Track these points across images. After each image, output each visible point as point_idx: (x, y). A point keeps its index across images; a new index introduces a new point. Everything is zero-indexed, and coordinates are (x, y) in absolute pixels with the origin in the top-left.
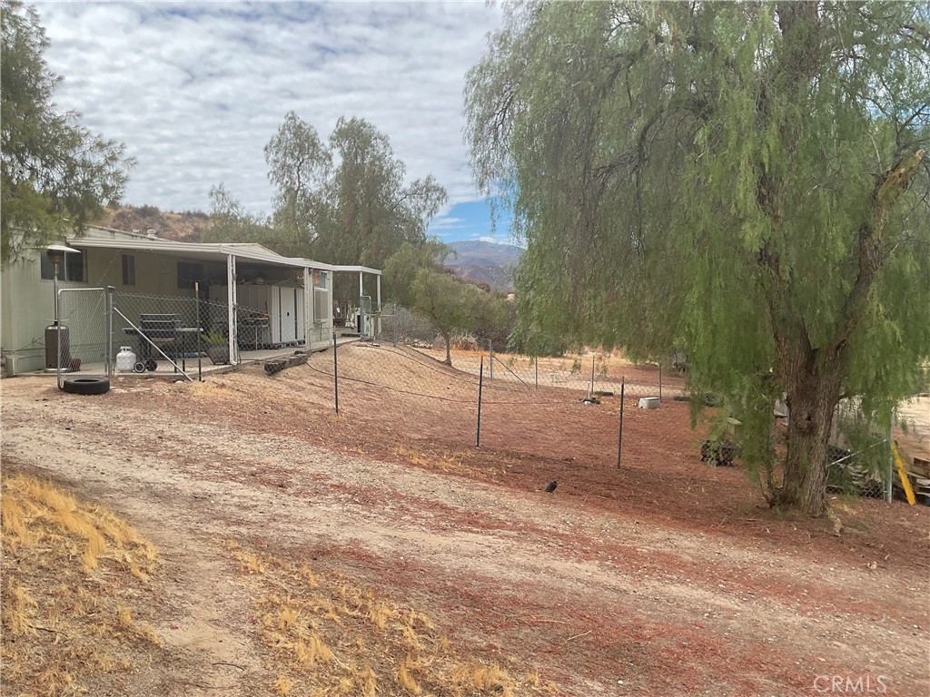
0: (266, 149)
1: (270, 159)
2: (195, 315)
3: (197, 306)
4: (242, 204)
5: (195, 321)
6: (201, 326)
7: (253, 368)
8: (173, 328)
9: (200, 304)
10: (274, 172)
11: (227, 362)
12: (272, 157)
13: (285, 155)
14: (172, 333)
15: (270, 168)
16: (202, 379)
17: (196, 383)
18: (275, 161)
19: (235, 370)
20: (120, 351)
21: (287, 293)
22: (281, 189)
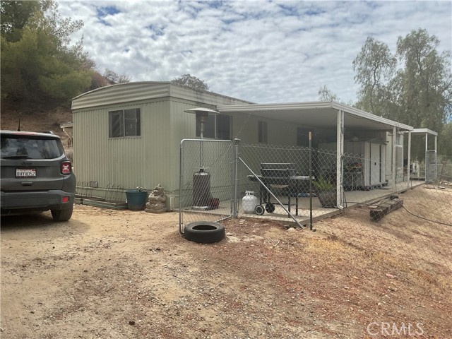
0: (354, 62)
1: (356, 68)
2: (308, 164)
3: (310, 156)
4: (338, 97)
5: (307, 170)
6: (313, 174)
7: (357, 211)
8: (287, 176)
9: (313, 153)
10: (358, 76)
11: (333, 205)
12: (358, 66)
13: (366, 65)
14: (286, 181)
15: (356, 73)
16: (313, 228)
17: (307, 233)
18: (359, 69)
19: (341, 214)
20: (245, 194)
21: (375, 148)
22: (362, 87)
